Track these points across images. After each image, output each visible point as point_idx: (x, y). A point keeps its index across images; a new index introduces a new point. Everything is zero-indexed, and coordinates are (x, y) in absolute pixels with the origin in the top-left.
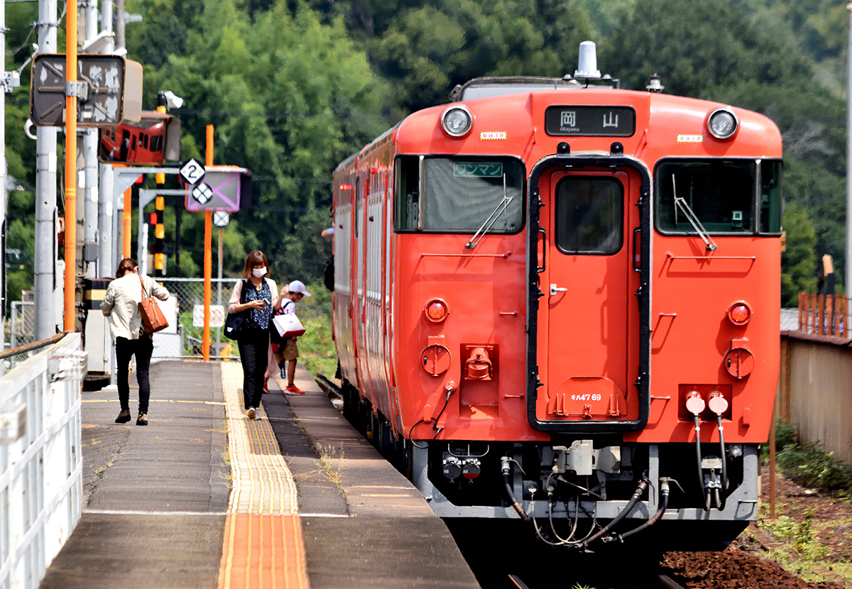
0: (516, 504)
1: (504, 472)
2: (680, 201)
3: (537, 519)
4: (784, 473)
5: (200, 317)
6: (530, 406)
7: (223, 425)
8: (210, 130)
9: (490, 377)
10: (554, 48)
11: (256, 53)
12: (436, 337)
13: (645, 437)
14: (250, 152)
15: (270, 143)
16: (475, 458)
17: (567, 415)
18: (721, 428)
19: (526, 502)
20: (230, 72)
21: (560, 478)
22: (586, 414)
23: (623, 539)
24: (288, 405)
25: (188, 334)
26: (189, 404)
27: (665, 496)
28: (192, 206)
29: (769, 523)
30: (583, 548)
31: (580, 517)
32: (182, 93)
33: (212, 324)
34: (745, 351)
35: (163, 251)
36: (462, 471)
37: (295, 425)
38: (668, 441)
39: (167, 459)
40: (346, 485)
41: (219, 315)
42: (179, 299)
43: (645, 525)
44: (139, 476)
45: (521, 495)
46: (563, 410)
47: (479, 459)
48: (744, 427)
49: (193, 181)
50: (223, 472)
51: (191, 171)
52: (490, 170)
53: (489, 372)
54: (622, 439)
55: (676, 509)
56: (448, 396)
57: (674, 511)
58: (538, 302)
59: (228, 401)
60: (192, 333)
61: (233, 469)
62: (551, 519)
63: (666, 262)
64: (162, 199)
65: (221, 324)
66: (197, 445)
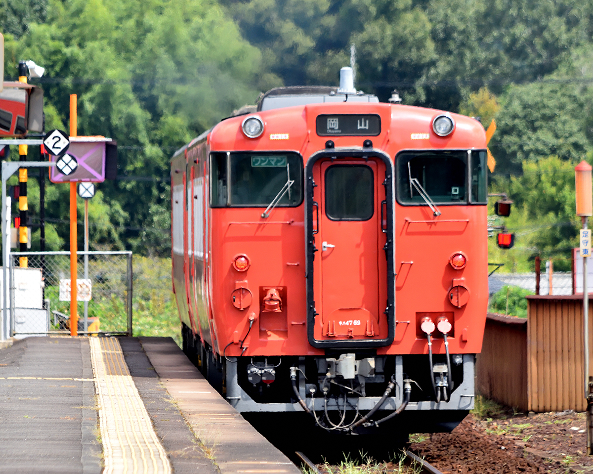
0: (301, 401)
1: (292, 378)
2: (414, 181)
3: (315, 411)
5: (67, 291)
6: (310, 330)
7: (94, 402)
8: (74, 98)
9: (281, 310)
11: (120, 20)
12: (241, 282)
13: (392, 351)
14: (115, 121)
15: (137, 110)
16: (271, 368)
17: (336, 336)
18: (447, 343)
19: (308, 399)
20: (94, 38)
21: (332, 381)
22: (350, 335)
23: (378, 424)
25: (54, 309)
26: (58, 381)
27: (407, 393)
28: (57, 178)
30: (350, 431)
31: (347, 409)
32: (43, 62)
33: (79, 298)
34: (463, 287)
35: (27, 223)
36: (261, 378)
37: (167, 400)
38: (409, 353)
39: (37, 437)
40: (221, 461)
41: (87, 290)
42: (44, 273)
43: (394, 414)
44: (9, 456)
45: (304, 394)
46: (333, 332)
47: (275, 369)
48: (464, 342)
49: (57, 152)
50: (95, 451)
51: (55, 142)
52: (278, 162)
53: (280, 307)
54: (376, 353)
55: (416, 403)
56: (251, 324)
57: (414, 404)
58: (314, 256)
59: (97, 376)
60: (58, 308)
61: (105, 447)
62: (326, 412)
63: (404, 225)
64: (25, 171)
65: (88, 298)
66: (67, 423)
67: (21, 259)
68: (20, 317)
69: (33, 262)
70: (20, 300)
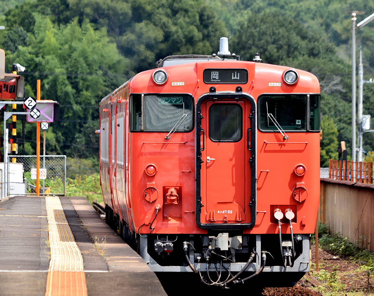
0: (191, 265)
1: (185, 249)
2: (270, 115)
3: (201, 272)
4: (322, 248)
5: (35, 174)
6: (198, 217)
7: (46, 228)
8: (39, 82)
9: (177, 202)
10: (208, 40)
11: (62, 45)
12: (151, 183)
13: (254, 231)
14: (59, 93)
15: (69, 89)
16: (170, 242)
17: (215, 221)
18: (291, 227)
19: (196, 264)
20: (49, 54)
21: (213, 252)
22: (225, 220)
23: (244, 282)
24: (78, 217)
25: (29, 183)
26: (30, 217)
27: (264, 260)
28: (30, 120)
29: (315, 273)
30: (224, 286)
31: (222, 271)
32: (25, 65)
33: (40, 178)
34: (303, 189)
35: (16, 142)
36: (164, 249)
37: (82, 227)
38: (265, 233)
39: (19, 244)
40: (107, 256)
41: (44, 174)
42: (24, 166)
43: (254, 275)
44: (5, 253)
45: (193, 260)
46: (213, 218)
47: (173, 243)
48: (303, 226)
49: (30, 107)
50: (47, 251)
51: (29, 103)
52: (177, 101)
53: (177, 200)
54: (243, 233)
55: (270, 267)
56: (157, 212)
57: (268, 268)
58: (201, 165)
59: (48, 216)
60: (31, 182)
61: (51, 249)
62: (208, 272)
63: (263, 145)
64: (15, 117)
65: (45, 178)
66: (33, 238)
67: (13, 158)
68: (12, 186)
69: (19, 160)
70: (12, 178)
